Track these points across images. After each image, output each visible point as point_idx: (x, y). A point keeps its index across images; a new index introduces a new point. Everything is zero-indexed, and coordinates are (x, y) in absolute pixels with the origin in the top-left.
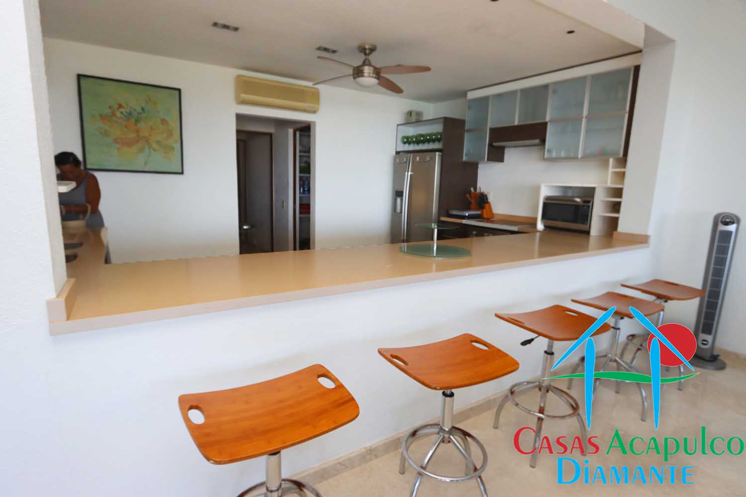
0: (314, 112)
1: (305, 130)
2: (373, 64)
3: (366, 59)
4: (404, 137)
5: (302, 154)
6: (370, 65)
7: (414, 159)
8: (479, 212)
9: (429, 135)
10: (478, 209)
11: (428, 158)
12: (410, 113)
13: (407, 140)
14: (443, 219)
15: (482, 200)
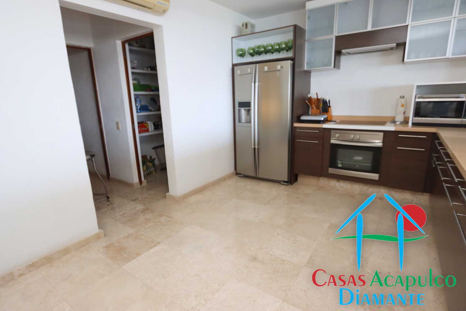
4: (238, 50)
11: (279, 67)
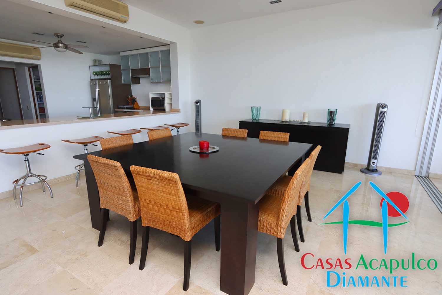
0: (39, 59)
1: (35, 68)
2: (63, 42)
3: (59, 40)
4: (93, 72)
5: (35, 80)
6: (62, 43)
7: (99, 83)
8: (132, 106)
9: (105, 71)
10: (132, 105)
12: (95, 61)
13: (96, 74)
14: (116, 110)
15: (134, 100)
